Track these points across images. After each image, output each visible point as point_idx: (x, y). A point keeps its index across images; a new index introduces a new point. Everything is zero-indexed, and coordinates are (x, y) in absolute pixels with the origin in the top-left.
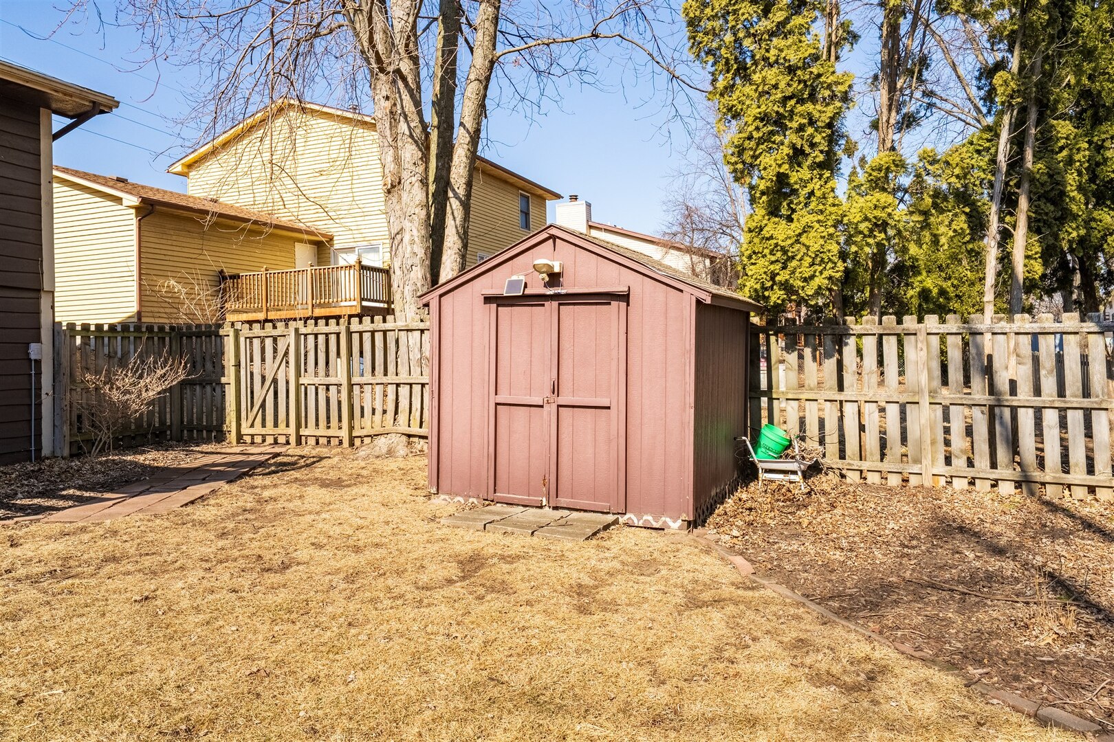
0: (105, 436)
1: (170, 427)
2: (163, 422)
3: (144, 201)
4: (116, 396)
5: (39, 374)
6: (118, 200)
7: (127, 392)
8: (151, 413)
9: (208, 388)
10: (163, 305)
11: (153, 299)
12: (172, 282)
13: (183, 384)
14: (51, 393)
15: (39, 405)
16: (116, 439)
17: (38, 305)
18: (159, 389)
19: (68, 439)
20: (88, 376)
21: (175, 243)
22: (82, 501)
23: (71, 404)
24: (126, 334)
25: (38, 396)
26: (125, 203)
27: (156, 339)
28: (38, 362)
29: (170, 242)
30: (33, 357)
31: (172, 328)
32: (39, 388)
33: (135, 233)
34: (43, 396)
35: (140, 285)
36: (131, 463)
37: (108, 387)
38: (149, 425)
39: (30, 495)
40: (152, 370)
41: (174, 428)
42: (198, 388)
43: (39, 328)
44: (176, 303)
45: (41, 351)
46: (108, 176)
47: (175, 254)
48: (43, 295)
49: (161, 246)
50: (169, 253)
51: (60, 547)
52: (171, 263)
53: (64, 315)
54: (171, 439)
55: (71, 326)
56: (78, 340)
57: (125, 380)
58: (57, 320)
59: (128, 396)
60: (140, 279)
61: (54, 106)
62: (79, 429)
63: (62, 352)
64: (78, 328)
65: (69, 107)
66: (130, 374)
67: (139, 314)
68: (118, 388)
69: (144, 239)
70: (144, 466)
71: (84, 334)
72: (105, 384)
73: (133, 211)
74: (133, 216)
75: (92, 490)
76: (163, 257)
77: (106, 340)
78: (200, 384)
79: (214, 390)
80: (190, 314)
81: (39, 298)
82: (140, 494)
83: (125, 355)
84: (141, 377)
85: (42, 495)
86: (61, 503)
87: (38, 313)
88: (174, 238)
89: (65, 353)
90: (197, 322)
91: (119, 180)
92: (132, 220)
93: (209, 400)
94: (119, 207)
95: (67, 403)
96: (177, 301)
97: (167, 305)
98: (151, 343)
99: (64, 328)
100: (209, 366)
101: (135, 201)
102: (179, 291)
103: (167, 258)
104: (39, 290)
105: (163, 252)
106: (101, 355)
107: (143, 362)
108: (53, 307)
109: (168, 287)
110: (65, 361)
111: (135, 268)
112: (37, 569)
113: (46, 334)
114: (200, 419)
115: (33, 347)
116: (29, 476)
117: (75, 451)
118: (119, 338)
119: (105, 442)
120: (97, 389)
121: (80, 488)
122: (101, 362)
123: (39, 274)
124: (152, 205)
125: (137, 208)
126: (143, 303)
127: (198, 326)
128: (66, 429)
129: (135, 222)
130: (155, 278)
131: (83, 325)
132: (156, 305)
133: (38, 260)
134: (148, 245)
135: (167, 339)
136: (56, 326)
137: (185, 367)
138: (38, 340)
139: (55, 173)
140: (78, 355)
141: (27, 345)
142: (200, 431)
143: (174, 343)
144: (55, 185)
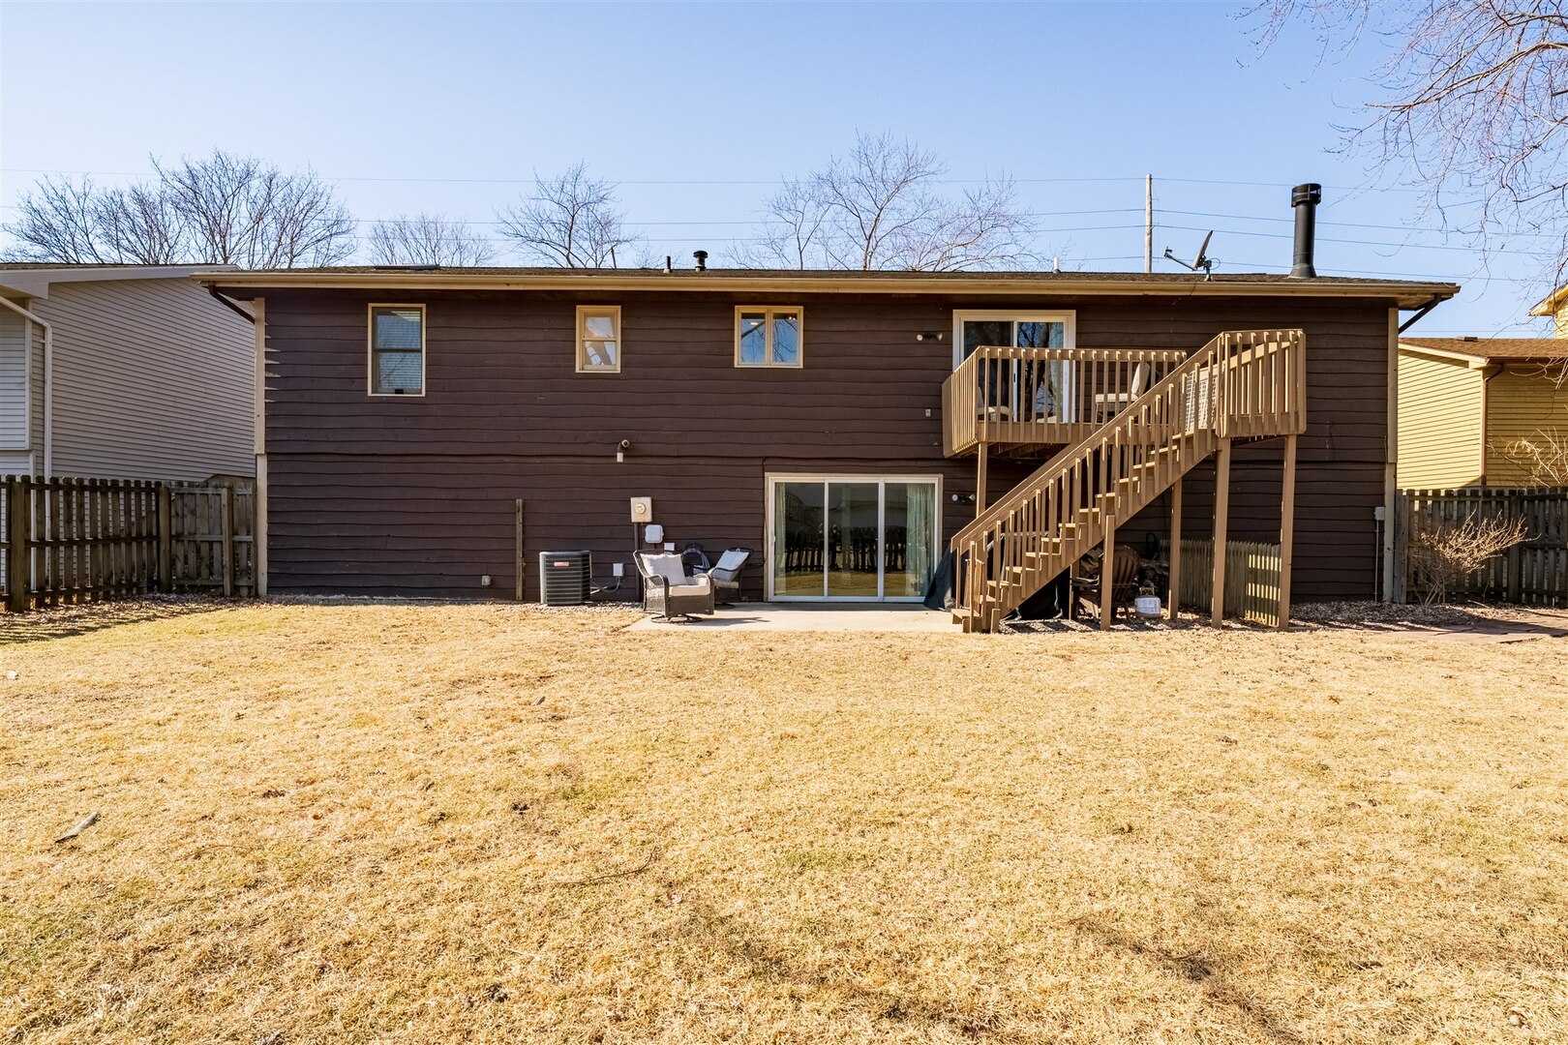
0: (1437, 588)
1: (1506, 589)
2: (1498, 584)
3: (1493, 360)
4: (1448, 553)
5: (1382, 532)
6: (1465, 364)
7: (1458, 550)
8: (1486, 572)
9: (1551, 554)
10: (1511, 467)
11: (1500, 461)
12: (1524, 442)
13: (1521, 546)
14: (1392, 547)
15: (1381, 558)
16: (1448, 594)
17: (1383, 475)
18: (1493, 550)
19: (1405, 588)
20: (1424, 536)
21: (1529, 399)
22: (1412, 629)
23: (1408, 558)
24: (1462, 499)
25: (1381, 550)
26: (1472, 365)
27: (1494, 503)
28: (1382, 523)
29: (1523, 399)
30: (1378, 518)
31: (1512, 492)
32: (1382, 544)
33: (1482, 395)
34: (1385, 550)
35: (1486, 448)
36: (1459, 612)
37: (1441, 545)
38: (1484, 584)
39: (1373, 621)
40: (1486, 532)
41: (1511, 591)
42: (1539, 552)
43: (1383, 495)
44: (1528, 464)
45: (1384, 513)
46: (1454, 336)
47: (1529, 411)
48: (1387, 466)
49: (1512, 405)
50: (1522, 411)
51: (1396, 647)
52: (1525, 422)
53: (1404, 483)
54: (1507, 601)
55: (1411, 492)
56: (1417, 507)
57: (1458, 540)
58: (1399, 486)
59: (1460, 555)
60: (1486, 442)
61: (1400, 304)
62: (1416, 580)
63: (1402, 514)
64: (1417, 494)
65: (1413, 302)
66: (1463, 535)
67: (1484, 478)
68: (1451, 547)
69: (1491, 400)
70: (1474, 617)
71: (1422, 499)
72: (1439, 542)
73: (1481, 372)
74: (1481, 378)
75: (1424, 624)
76: (1515, 416)
77: (1442, 504)
78: (1542, 549)
79: (1558, 555)
80: (1546, 476)
81: (1384, 469)
82: (1463, 631)
83: (1461, 519)
84: (1474, 537)
85: (1384, 622)
86: (1397, 628)
87: (1383, 482)
88: (1529, 393)
89: (1405, 515)
90: (1553, 484)
91: (1467, 340)
92: (1479, 383)
93: (1552, 567)
94: (1466, 370)
95: (1405, 558)
96: (1529, 462)
97: (1516, 467)
98: (1488, 506)
99: (1405, 494)
100: (1553, 530)
101: (1482, 362)
102: (1532, 451)
103: (1519, 416)
104: (1384, 463)
105: (1513, 411)
106: (1437, 517)
107: (1476, 525)
108: (1395, 477)
109: (1519, 447)
110: (1405, 523)
111: (1480, 431)
112: (1378, 654)
113: (1388, 499)
114: (1540, 583)
115: (1378, 510)
116: (1373, 609)
117: (1410, 600)
118: (1455, 503)
119: (1438, 595)
120: (1432, 547)
121: (1412, 622)
122: (1436, 523)
123: (1384, 449)
124: (1502, 364)
125: (1484, 369)
126: (1489, 467)
127: (1555, 489)
128: (1404, 580)
129: (1481, 383)
130: (1503, 439)
131: (1421, 491)
132: (1502, 467)
133: (1383, 437)
134: (1496, 405)
135: (1506, 503)
136: (1397, 492)
137: (1521, 531)
138: (1382, 504)
139: (1401, 346)
140: (1416, 517)
141: (1373, 509)
142: (1540, 596)
143: (1514, 507)
144: (1400, 357)
